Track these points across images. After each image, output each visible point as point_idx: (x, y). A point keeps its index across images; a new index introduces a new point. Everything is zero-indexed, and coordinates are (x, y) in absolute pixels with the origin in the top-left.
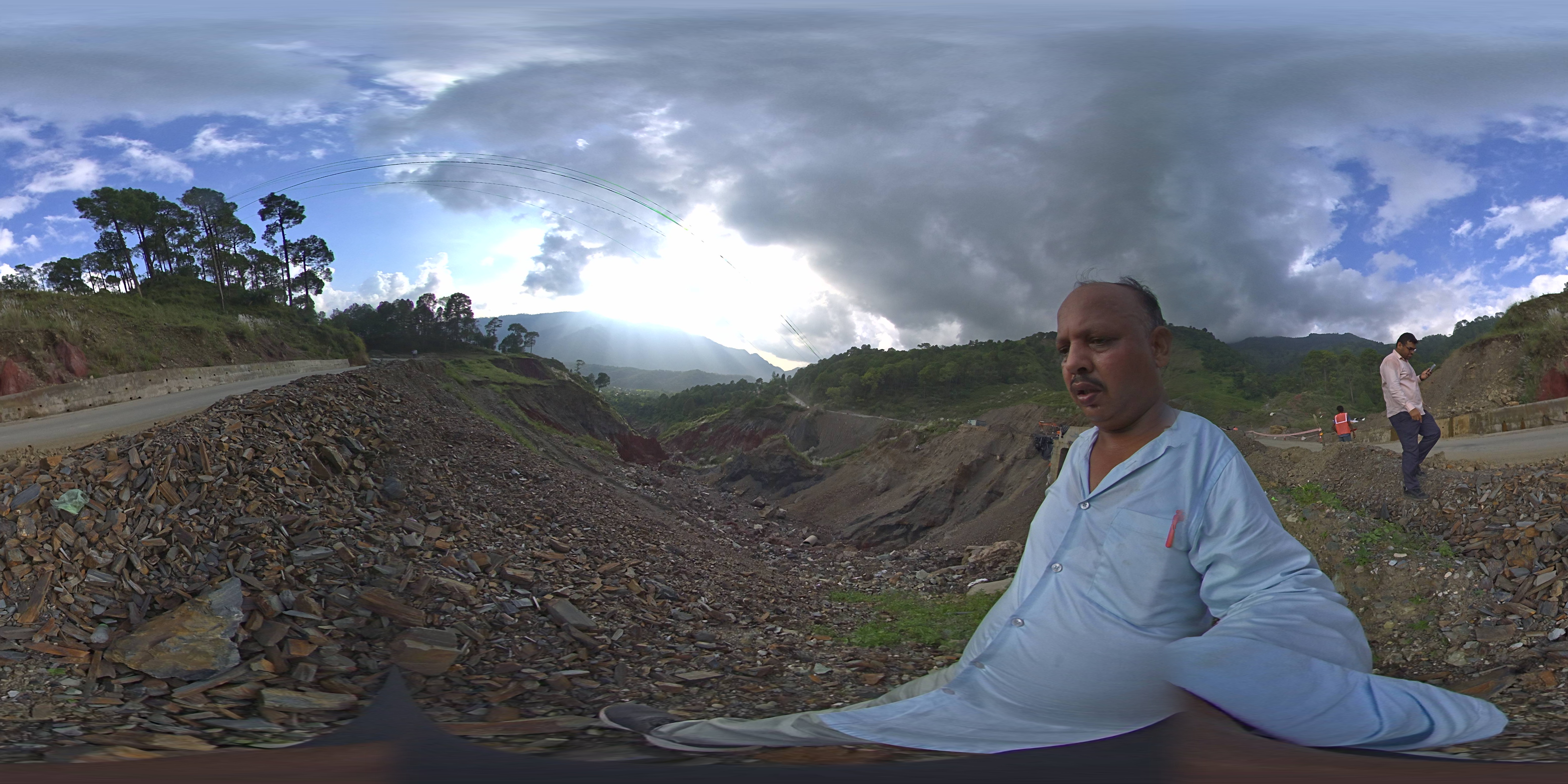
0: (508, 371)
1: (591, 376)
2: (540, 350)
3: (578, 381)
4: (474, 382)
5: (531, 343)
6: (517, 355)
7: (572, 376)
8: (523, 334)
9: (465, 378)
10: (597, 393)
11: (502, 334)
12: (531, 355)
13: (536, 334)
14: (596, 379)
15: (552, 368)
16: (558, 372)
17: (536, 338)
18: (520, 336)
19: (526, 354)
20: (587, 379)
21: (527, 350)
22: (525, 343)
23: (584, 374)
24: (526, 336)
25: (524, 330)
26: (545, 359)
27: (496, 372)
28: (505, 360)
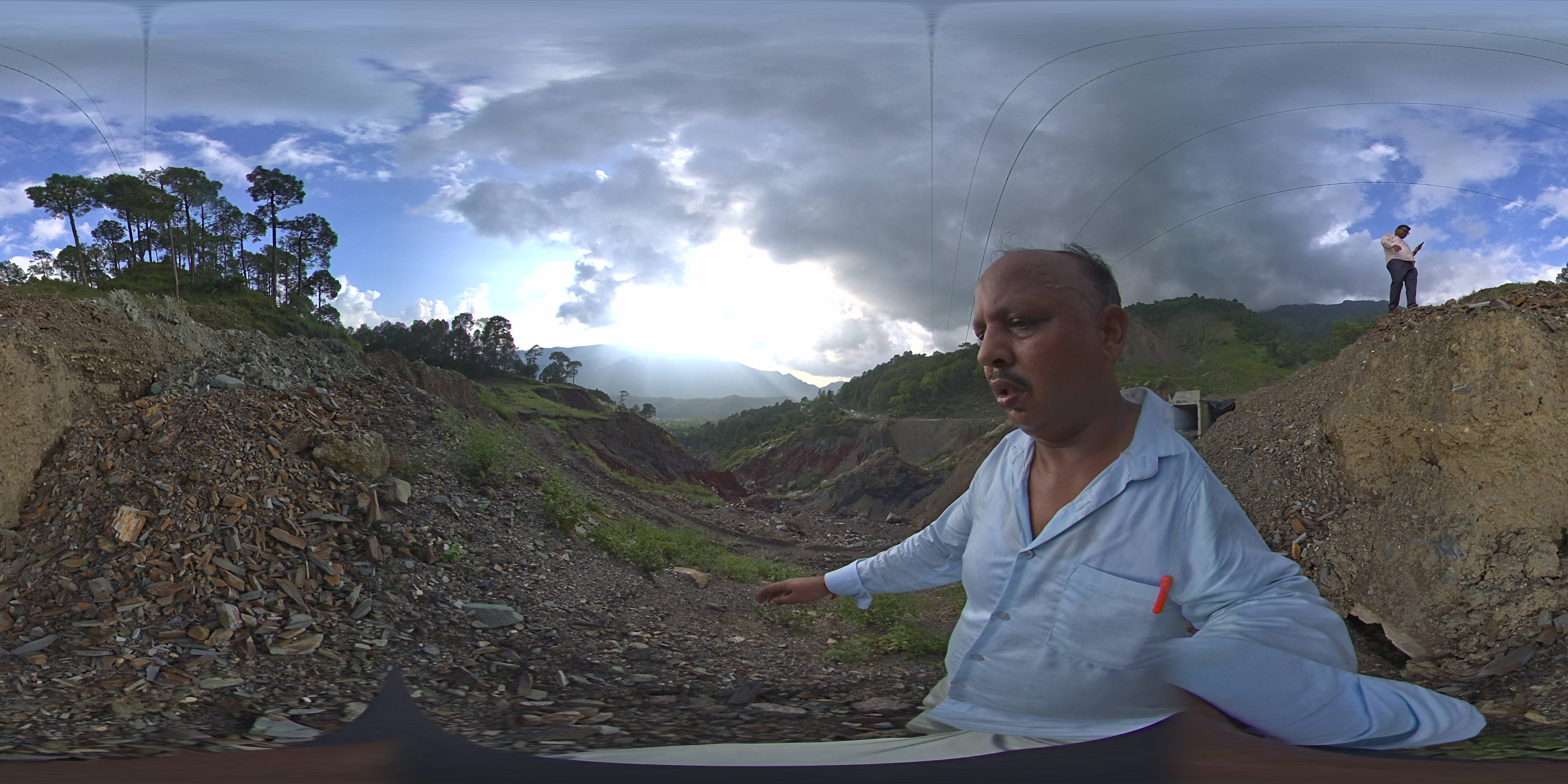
0: (554, 402)
1: (637, 407)
2: (583, 380)
3: (625, 413)
4: (519, 415)
5: (574, 373)
6: (561, 386)
7: (618, 407)
8: (565, 363)
9: (507, 410)
10: (644, 424)
11: (542, 363)
12: (574, 386)
13: (578, 363)
14: (642, 409)
15: (599, 400)
16: (605, 402)
17: (578, 368)
18: (562, 365)
19: (570, 384)
20: (632, 411)
21: (569, 380)
22: (567, 373)
23: (630, 405)
24: (568, 366)
25: (567, 359)
26: (590, 390)
27: (541, 403)
28: (549, 390)
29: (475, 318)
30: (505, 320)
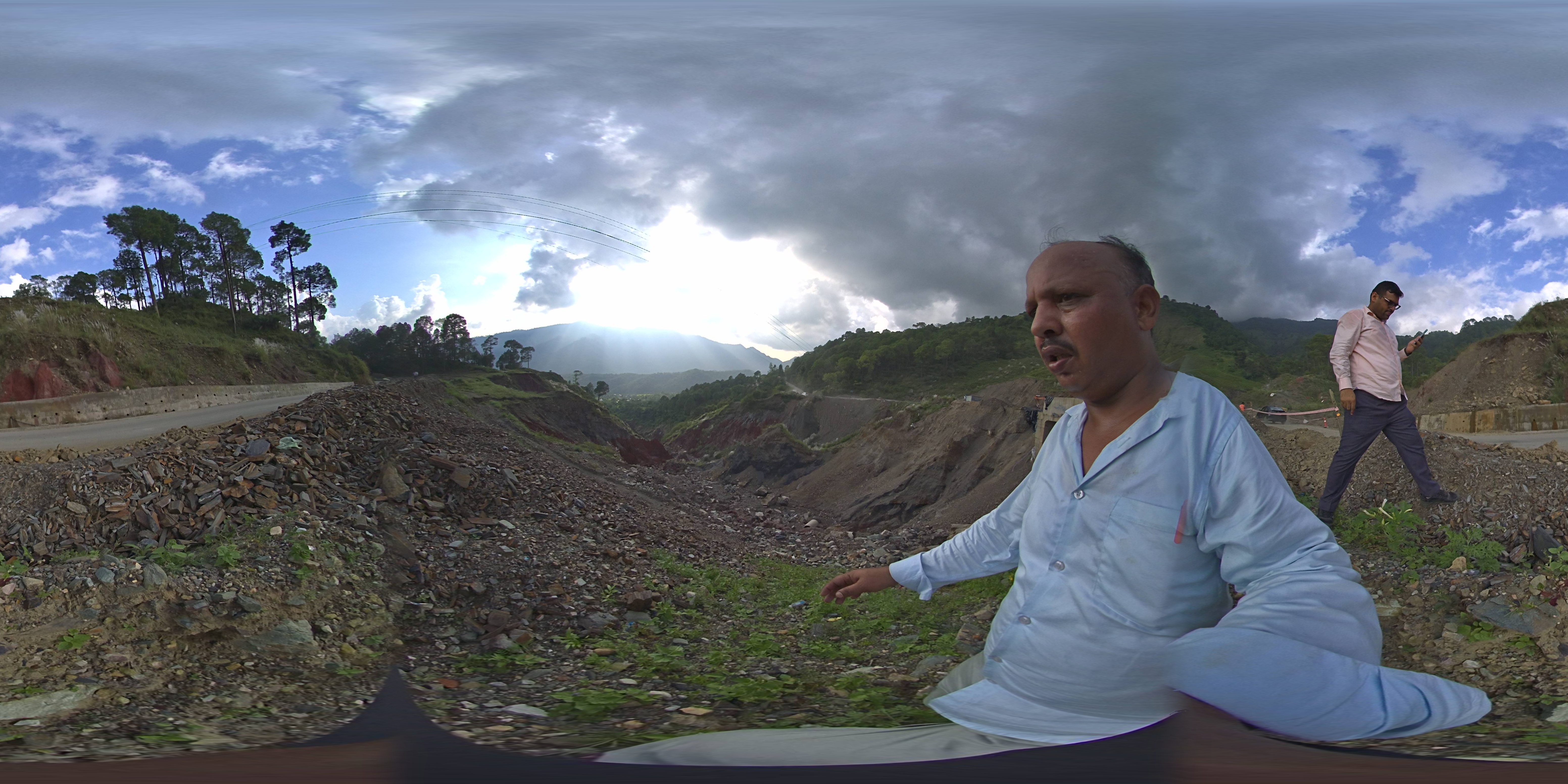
0: (507, 387)
1: (590, 385)
2: (537, 364)
3: (577, 392)
4: (475, 399)
5: (527, 358)
6: (515, 371)
7: (570, 387)
8: (519, 350)
9: (465, 396)
10: (597, 401)
11: (499, 350)
12: (529, 370)
13: (531, 349)
14: (595, 387)
15: (552, 381)
16: (557, 384)
17: (532, 353)
18: (516, 352)
19: (524, 369)
20: (586, 389)
21: (525, 365)
22: (522, 358)
23: (583, 384)
24: (522, 352)
25: (519, 346)
26: (543, 373)
27: (495, 389)
28: (503, 377)
29: (434, 320)
30: (460, 317)
